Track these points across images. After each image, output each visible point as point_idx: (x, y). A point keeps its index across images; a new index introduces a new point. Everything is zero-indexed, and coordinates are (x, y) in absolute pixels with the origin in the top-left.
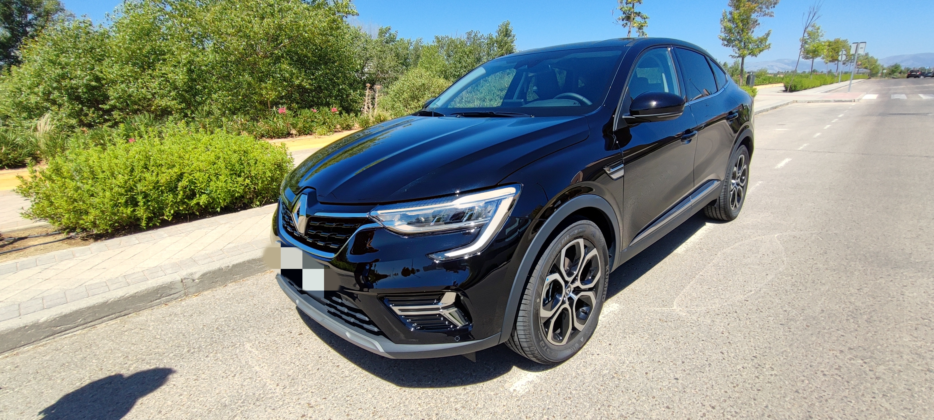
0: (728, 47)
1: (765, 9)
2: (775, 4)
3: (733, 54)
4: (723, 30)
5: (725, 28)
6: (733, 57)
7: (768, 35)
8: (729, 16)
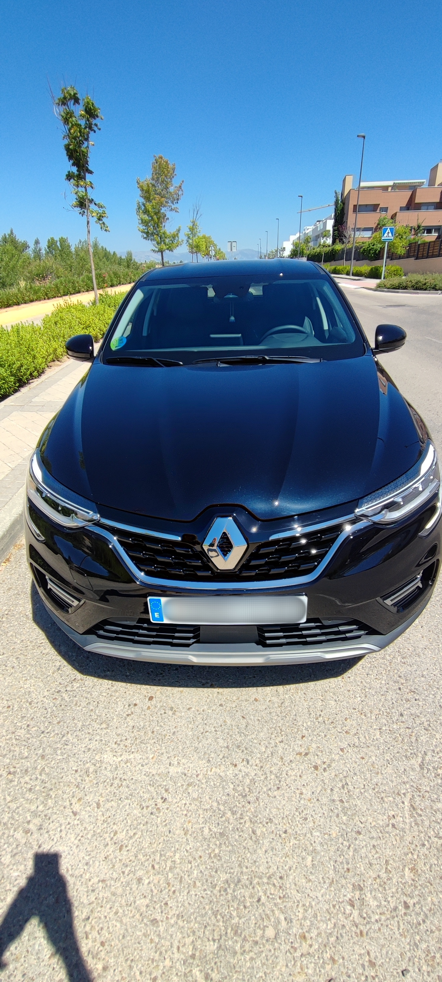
0: (147, 241)
1: (171, 204)
2: (178, 199)
3: (154, 248)
4: (140, 221)
5: (142, 220)
6: (154, 251)
7: (179, 230)
8: (143, 208)
